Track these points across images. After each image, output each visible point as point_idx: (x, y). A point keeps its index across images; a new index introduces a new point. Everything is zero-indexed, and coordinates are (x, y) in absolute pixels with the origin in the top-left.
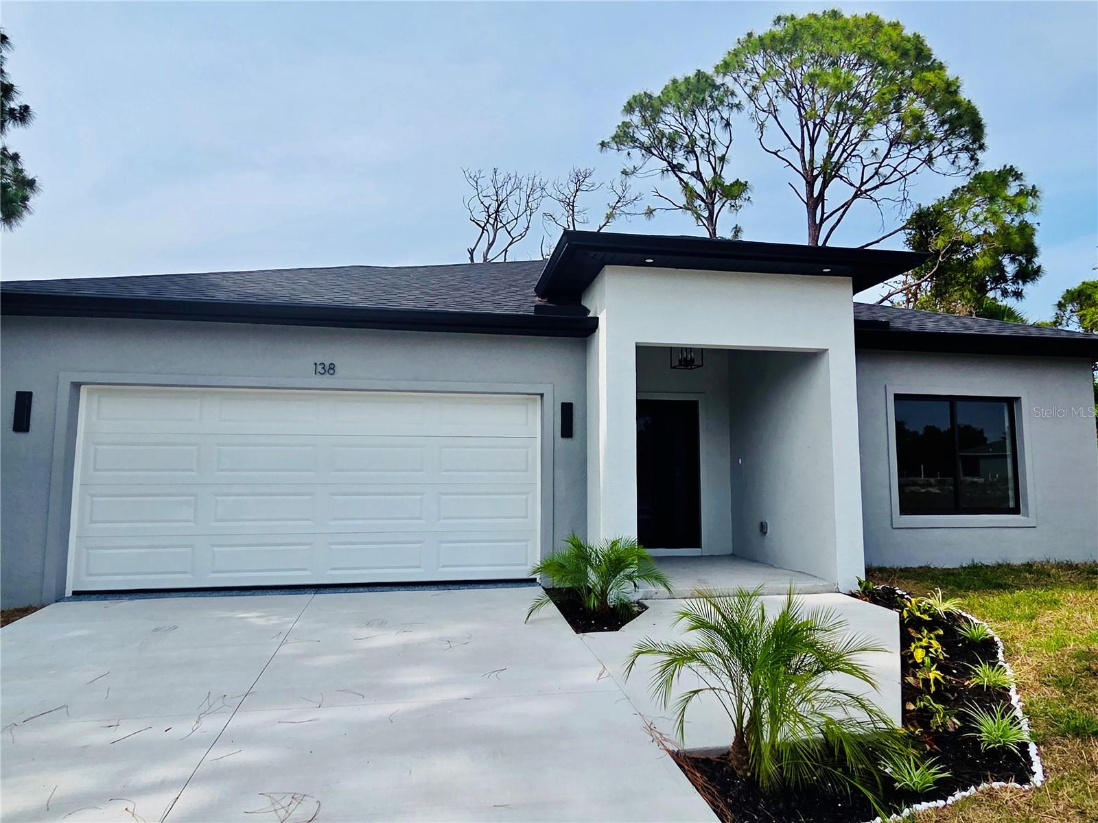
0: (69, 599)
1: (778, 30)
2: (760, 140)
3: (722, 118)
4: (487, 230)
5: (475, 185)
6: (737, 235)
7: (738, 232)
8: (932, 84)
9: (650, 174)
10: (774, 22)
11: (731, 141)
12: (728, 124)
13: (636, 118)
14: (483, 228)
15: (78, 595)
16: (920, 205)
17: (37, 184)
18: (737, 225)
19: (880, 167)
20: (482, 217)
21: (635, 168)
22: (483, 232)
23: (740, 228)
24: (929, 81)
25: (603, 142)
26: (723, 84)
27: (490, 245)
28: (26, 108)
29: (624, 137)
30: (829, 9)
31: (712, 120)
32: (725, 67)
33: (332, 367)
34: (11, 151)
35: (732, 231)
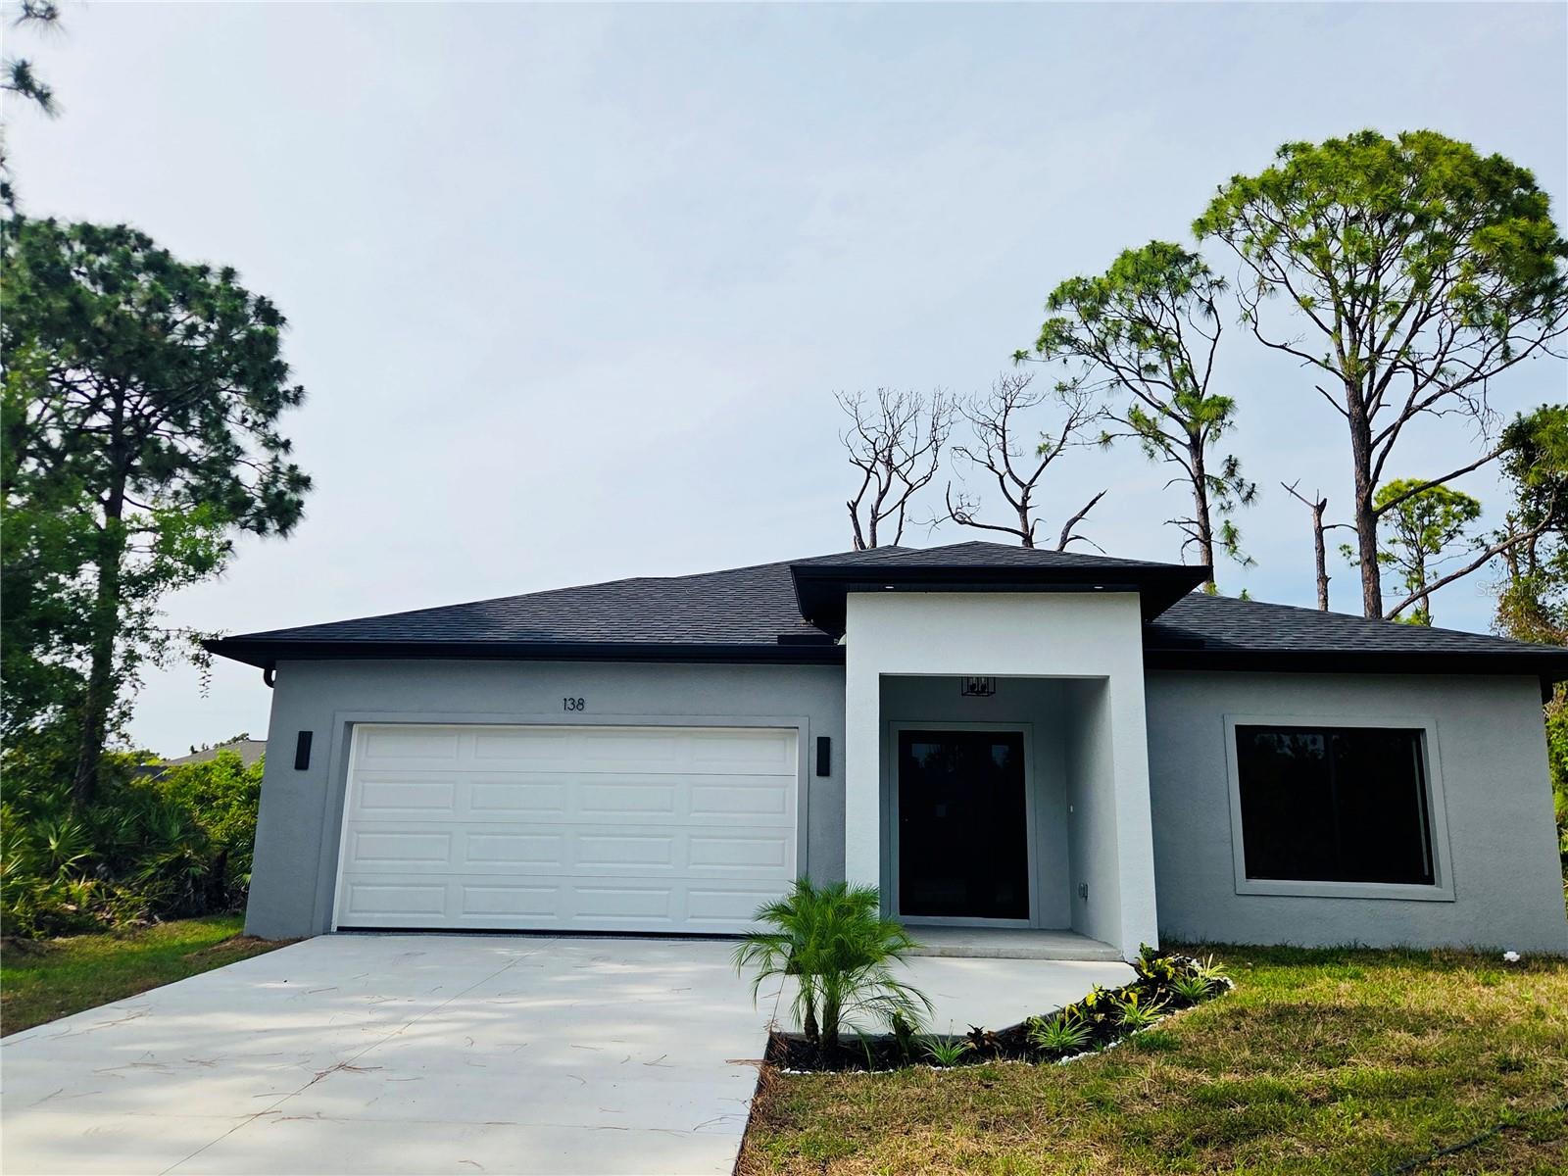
0: (333, 933)
1: (1282, 166)
2: (1255, 330)
3: (1201, 300)
4: (877, 473)
5: (854, 413)
6: (1233, 470)
7: (1235, 465)
8: (1498, 244)
9: (1097, 387)
10: (1278, 154)
11: (1219, 330)
12: (1211, 308)
13: (1069, 312)
14: (869, 471)
15: (342, 930)
16: (1519, 415)
17: (312, 481)
18: (1230, 456)
19: (1441, 362)
20: (866, 457)
21: (1075, 381)
22: (869, 477)
23: (1236, 461)
24: (1494, 240)
25: (1018, 352)
26: (1195, 255)
27: (882, 494)
28: (300, 389)
29: (1055, 337)
30: (1357, 130)
31: (1179, 309)
32: (1201, 227)
33: (581, 702)
34: (283, 438)
35: (1221, 467)
